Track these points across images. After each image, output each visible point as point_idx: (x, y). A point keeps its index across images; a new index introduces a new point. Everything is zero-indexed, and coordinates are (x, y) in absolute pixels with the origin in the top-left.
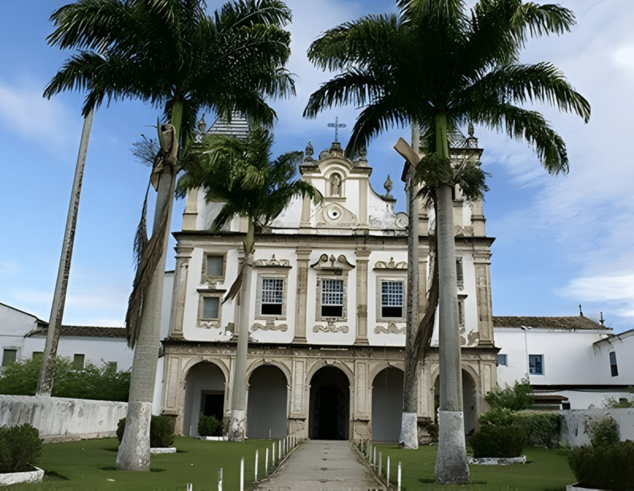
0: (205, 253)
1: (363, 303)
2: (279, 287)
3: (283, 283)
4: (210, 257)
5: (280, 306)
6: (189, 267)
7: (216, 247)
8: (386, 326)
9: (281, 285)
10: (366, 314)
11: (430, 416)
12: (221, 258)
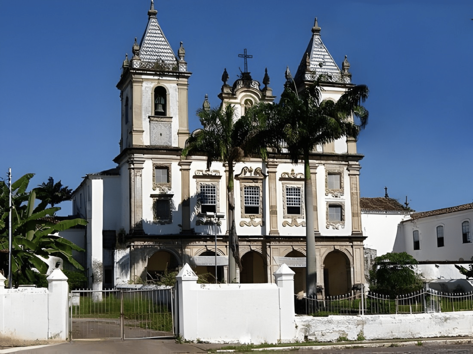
0: (154, 164)
1: (273, 204)
2: (213, 192)
3: (216, 189)
4: (157, 167)
5: (214, 206)
6: (143, 175)
7: (162, 159)
8: (290, 221)
9: (214, 190)
10: (276, 211)
11: (322, 285)
12: (167, 168)
